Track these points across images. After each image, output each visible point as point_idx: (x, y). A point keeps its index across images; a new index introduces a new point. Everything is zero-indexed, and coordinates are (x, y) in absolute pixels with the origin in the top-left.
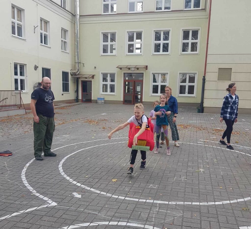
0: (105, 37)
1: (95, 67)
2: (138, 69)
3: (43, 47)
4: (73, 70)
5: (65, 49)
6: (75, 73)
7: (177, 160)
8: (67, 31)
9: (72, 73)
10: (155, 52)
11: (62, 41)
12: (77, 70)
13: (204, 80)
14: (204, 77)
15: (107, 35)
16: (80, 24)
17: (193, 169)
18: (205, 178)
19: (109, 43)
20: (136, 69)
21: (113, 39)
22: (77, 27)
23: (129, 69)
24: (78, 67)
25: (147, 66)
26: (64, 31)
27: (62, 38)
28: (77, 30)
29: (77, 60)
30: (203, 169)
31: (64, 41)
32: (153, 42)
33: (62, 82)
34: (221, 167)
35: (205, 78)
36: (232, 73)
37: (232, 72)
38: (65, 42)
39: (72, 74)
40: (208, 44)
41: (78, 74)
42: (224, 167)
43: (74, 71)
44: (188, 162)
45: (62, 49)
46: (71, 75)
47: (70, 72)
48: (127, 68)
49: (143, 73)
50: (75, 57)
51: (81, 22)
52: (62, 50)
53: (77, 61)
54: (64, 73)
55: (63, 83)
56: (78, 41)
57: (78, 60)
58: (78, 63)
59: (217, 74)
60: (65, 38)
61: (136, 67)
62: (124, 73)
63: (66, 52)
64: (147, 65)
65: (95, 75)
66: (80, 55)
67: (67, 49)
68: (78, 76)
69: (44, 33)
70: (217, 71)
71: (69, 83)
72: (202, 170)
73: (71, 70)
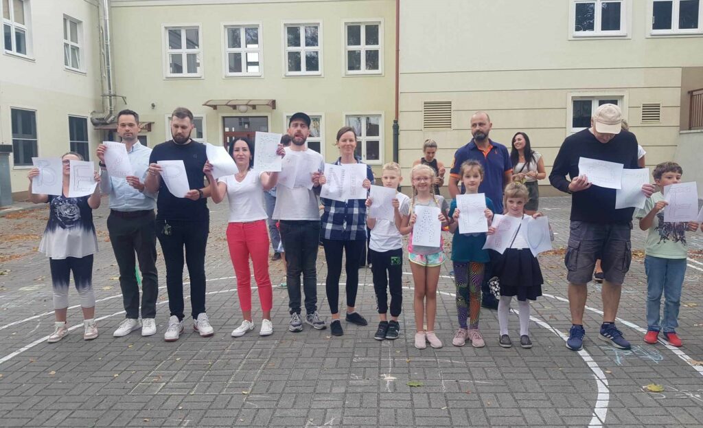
0: (174, 35)
1: (153, 106)
2: (254, 107)
3: (12, 59)
4: (99, 113)
5: (75, 64)
6: (103, 119)
7: (324, 346)
8: (80, 22)
9: (97, 119)
10: (289, 70)
11: (66, 45)
12: (109, 113)
13: (396, 128)
14: (396, 122)
15: (178, 32)
16: (111, 7)
17: (364, 378)
18: (396, 411)
19: (184, 51)
20: (251, 108)
21: (192, 43)
22: (105, 14)
23: (234, 107)
24: (111, 105)
25: (274, 102)
26: (72, 24)
27: (66, 38)
28: (105, 21)
29: (107, 88)
30: (393, 374)
31: (71, 46)
32: (285, 49)
33: (68, 142)
34: (441, 360)
35: (399, 123)
36: (452, 112)
37: (452, 109)
38: (75, 49)
39: (96, 121)
40: (398, 51)
41: (112, 122)
42: (450, 358)
43: (101, 116)
44: (353, 353)
45: (66, 64)
46: (95, 124)
47: (91, 119)
48: (230, 106)
49: (267, 117)
50: (102, 81)
51: (113, 4)
52: (67, 67)
53: (107, 92)
54: (72, 120)
55: (71, 143)
56: (107, 45)
57: (110, 89)
58: (110, 97)
59: (421, 116)
60: (74, 38)
61: (250, 103)
62: (224, 118)
63: (77, 70)
64: (274, 99)
65: (154, 123)
66: (114, 78)
67: (80, 63)
68: (111, 127)
69: (14, 25)
70: (422, 108)
71: (87, 144)
72: (389, 378)
73: (94, 112)
